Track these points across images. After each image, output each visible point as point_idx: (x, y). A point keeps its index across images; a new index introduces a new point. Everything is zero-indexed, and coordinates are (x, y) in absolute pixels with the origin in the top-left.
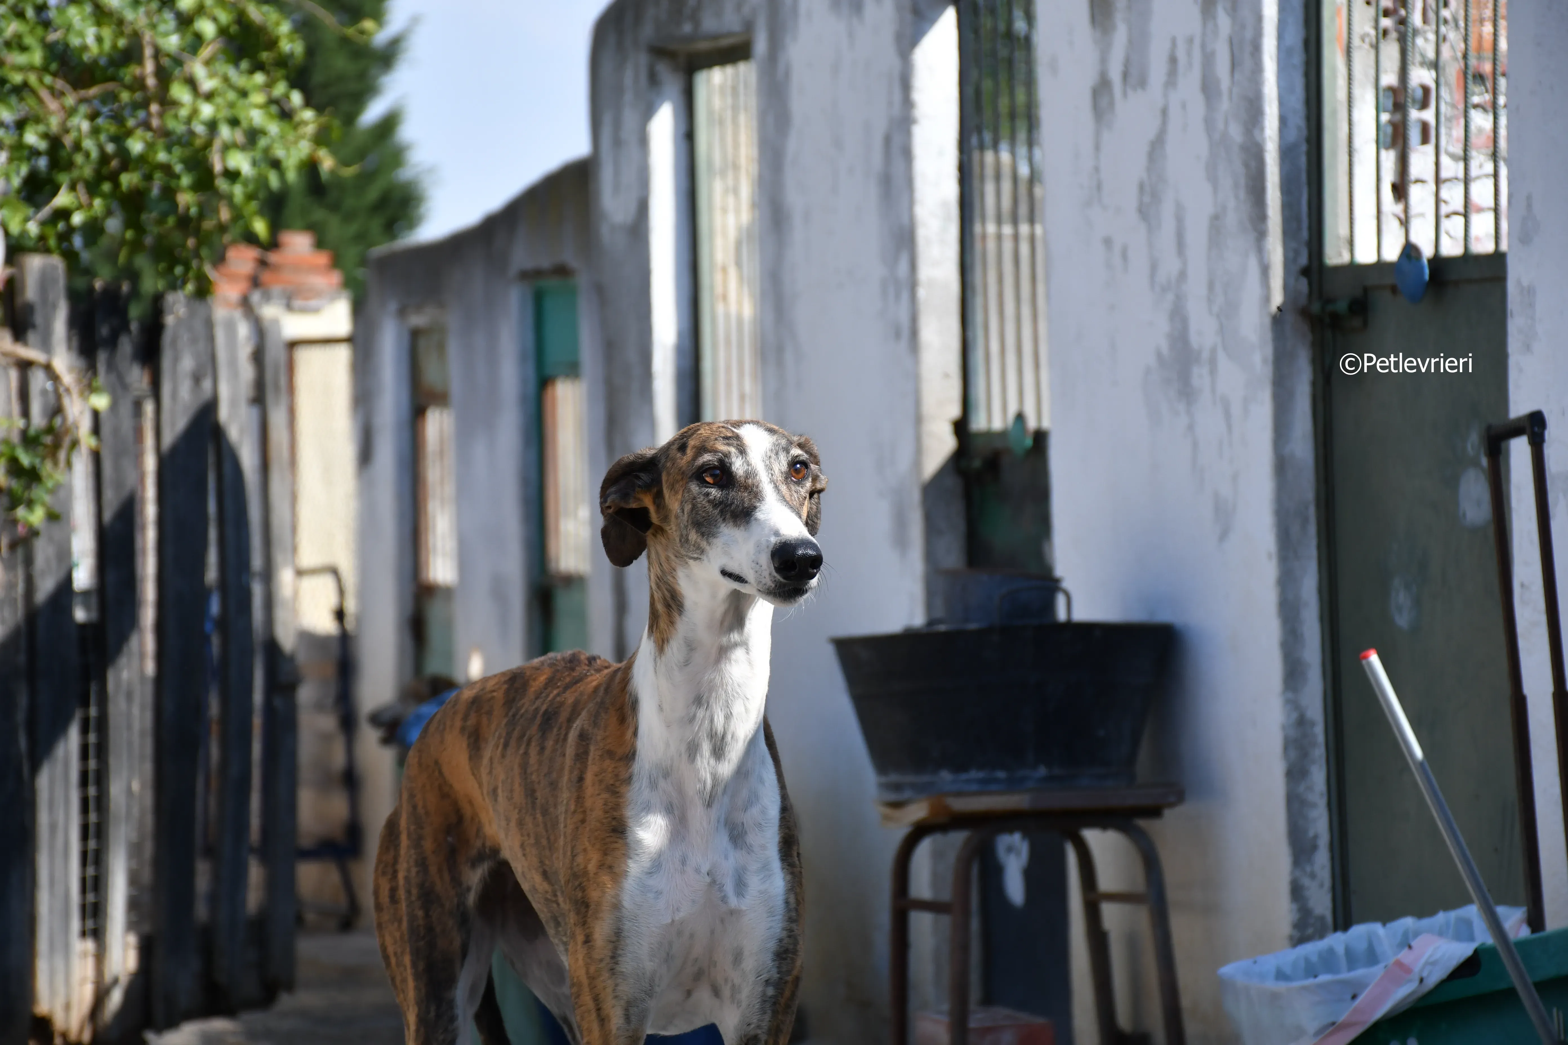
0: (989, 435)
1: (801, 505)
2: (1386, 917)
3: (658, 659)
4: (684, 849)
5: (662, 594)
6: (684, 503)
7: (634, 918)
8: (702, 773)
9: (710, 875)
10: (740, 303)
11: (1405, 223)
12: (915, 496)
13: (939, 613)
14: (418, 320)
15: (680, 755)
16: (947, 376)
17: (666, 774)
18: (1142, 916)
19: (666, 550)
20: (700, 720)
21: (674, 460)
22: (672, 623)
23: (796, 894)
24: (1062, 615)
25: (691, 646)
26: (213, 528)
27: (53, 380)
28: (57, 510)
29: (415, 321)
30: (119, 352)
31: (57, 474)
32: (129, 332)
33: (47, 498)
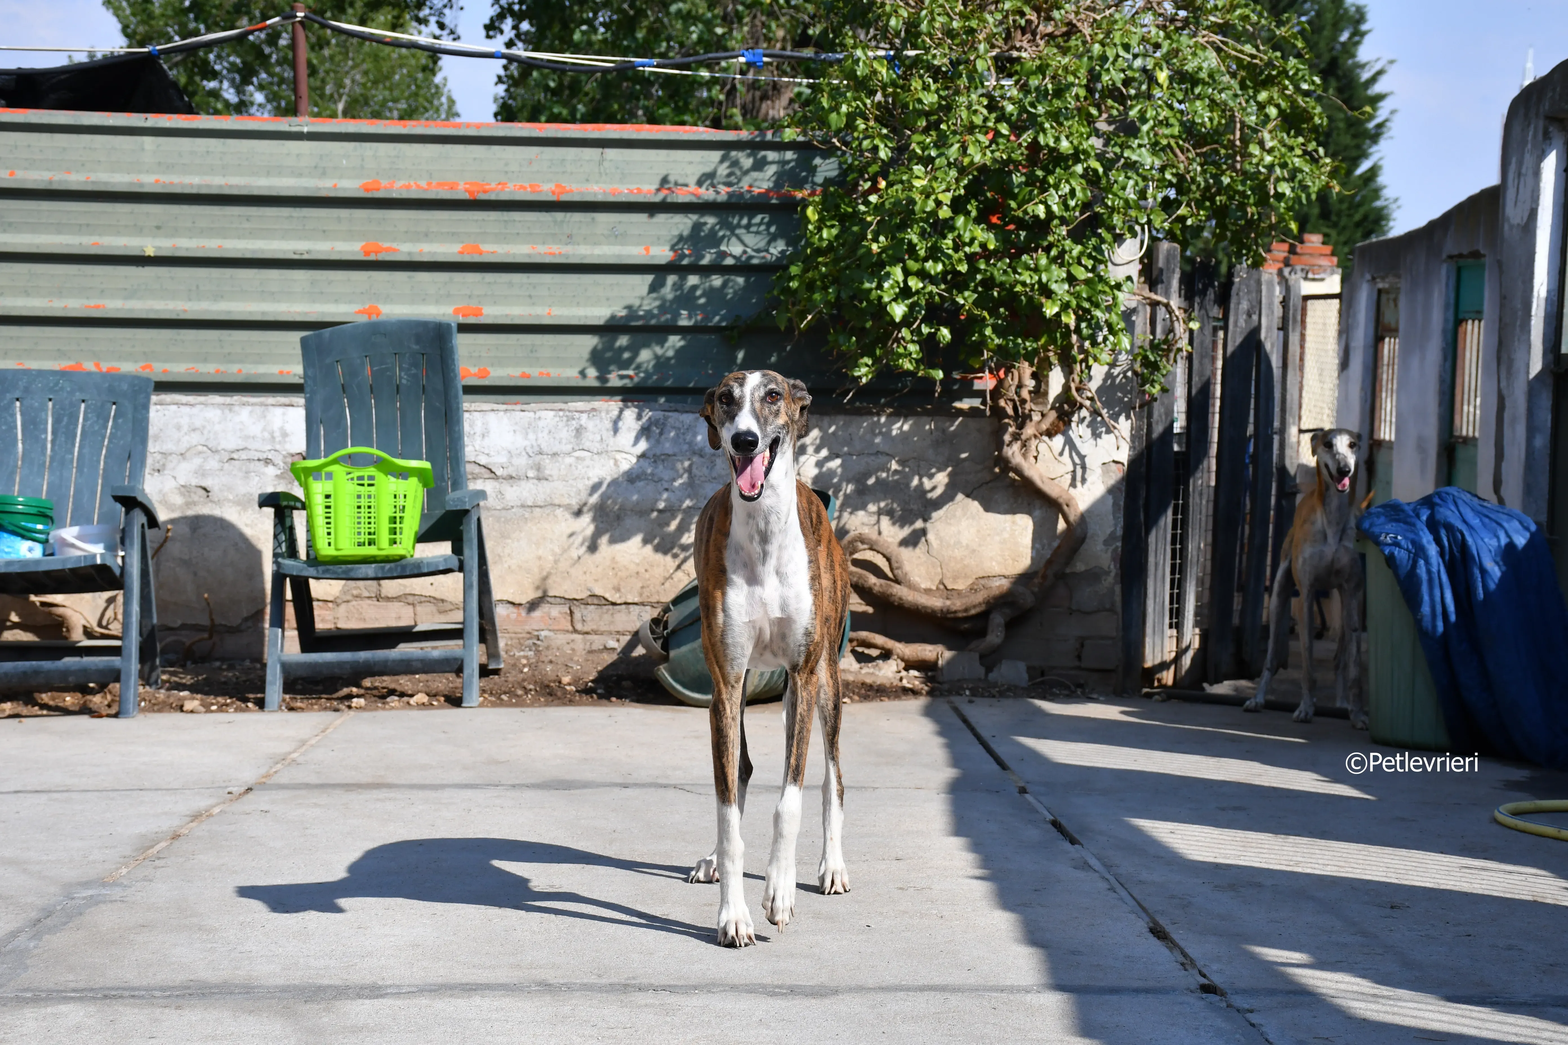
1: (774, 414)
8: (757, 549)
26: (1253, 401)
27: (1170, 313)
28: (1167, 387)
29: (1381, 285)
30: (1207, 298)
31: (1169, 367)
32: (1214, 287)
33: (1163, 380)
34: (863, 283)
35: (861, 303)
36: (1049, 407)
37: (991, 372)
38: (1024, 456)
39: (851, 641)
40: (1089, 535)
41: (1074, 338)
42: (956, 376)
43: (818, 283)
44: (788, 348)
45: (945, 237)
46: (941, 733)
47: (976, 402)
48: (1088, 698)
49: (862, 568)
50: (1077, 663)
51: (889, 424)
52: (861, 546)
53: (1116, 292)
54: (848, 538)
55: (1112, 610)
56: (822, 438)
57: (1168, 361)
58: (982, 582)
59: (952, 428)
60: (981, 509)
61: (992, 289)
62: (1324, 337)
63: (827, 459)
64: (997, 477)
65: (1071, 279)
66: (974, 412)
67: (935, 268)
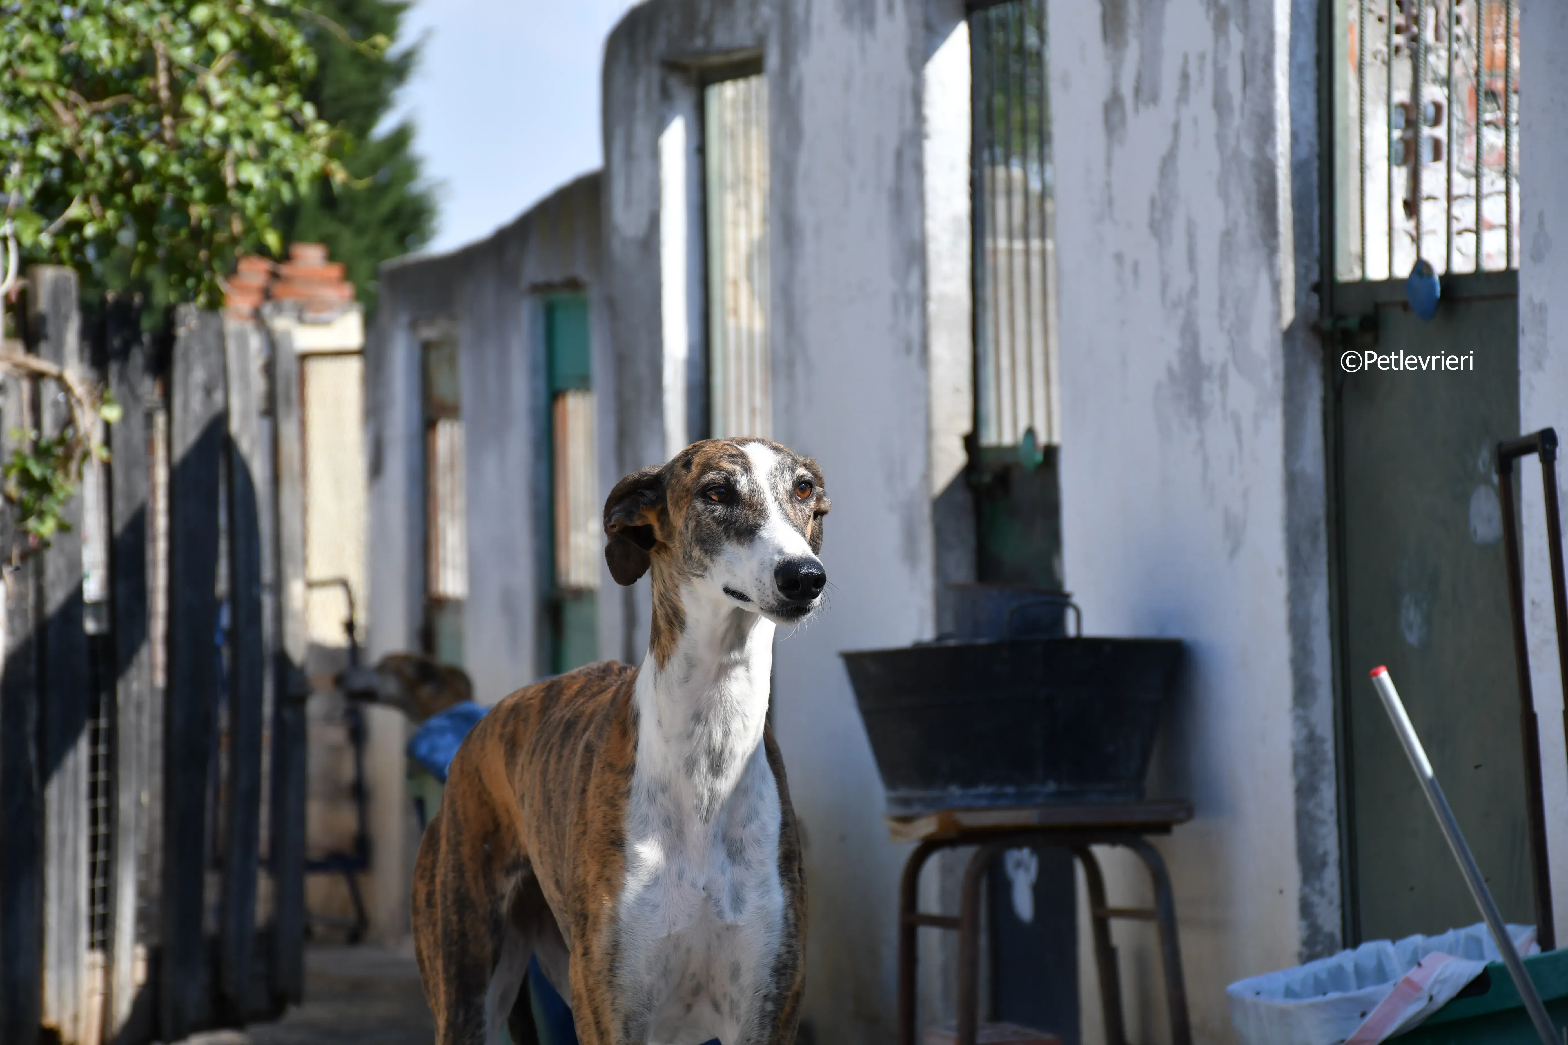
0: (999, 450)
1: (805, 524)
2: (1395, 935)
3: (658, 675)
4: (681, 864)
5: (665, 611)
6: (687, 521)
7: (631, 931)
8: (700, 788)
9: (706, 889)
10: (751, 317)
11: (1417, 240)
12: (925, 511)
13: (949, 628)
14: (429, 333)
15: (678, 770)
16: (957, 390)
17: (665, 789)
18: (1151, 932)
19: (669, 567)
20: (699, 736)
21: (678, 477)
22: (673, 639)
23: (795, 909)
24: (1071, 630)
25: (691, 664)
26: (223, 537)
27: (65, 393)
28: (69, 521)
29: (426, 335)
30: (132, 363)
31: (70, 487)
32: (142, 343)
33: (59, 510)
57: (66, 478)
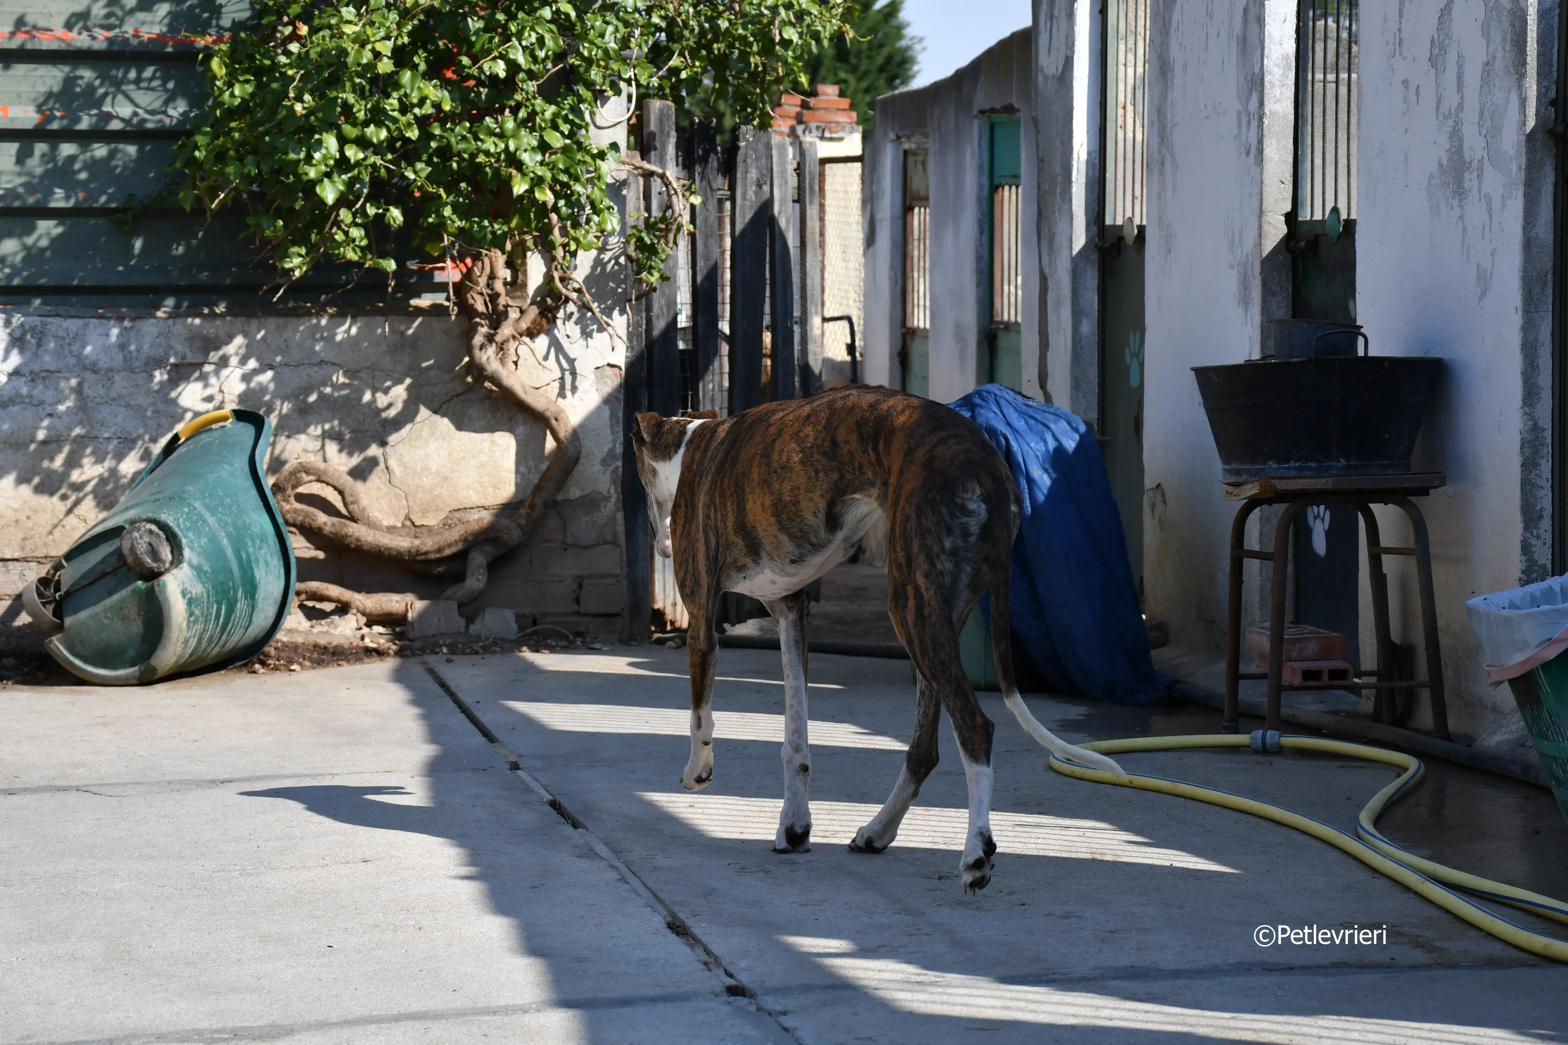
0: (1312, 223)
10: (1134, 131)
12: (1256, 267)
13: (1271, 351)
14: (908, 145)
16: (1282, 182)
18: (1412, 565)
24: (1361, 352)
26: (768, 287)
27: (667, 186)
28: (668, 274)
29: (906, 146)
30: (709, 166)
31: (668, 250)
32: (716, 153)
33: (662, 266)
34: (287, 153)
35: (288, 178)
36: (529, 301)
37: (453, 260)
38: (502, 361)
39: (298, 594)
40: (583, 454)
41: (554, 217)
42: (413, 265)
43: (231, 152)
44: (200, 234)
45: (388, 96)
46: (416, 702)
47: (439, 298)
48: (590, 649)
49: (309, 504)
50: (575, 608)
51: (332, 329)
52: (305, 477)
53: (599, 162)
54: (287, 467)
55: (614, 542)
56: (247, 346)
57: (667, 244)
58: (458, 515)
59: (410, 332)
60: (452, 427)
61: (450, 159)
62: (846, 208)
63: (255, 372)
64: (469, 388)
65: (544, 147)
66: (437, 310)
67: (377, 134)
